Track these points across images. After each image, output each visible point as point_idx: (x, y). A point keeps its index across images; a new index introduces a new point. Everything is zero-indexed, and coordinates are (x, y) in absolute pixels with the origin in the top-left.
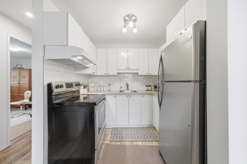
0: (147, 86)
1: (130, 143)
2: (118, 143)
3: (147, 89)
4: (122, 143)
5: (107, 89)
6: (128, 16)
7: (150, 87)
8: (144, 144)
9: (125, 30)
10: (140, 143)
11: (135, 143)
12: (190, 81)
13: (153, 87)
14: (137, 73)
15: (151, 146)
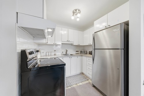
0: (76, 51)
1: (76, 85)
2: (69, 88)
3: (76, 53)
4: (71, 86)
5: (53, 54)
6: (76, 10)
7: (78, 52)
8: (83, 84)
9: (73, 18)
10: (81, 84)
11: (78, 85)
12: (118, 49)
13: (80, 52)
14: (73, 44)
15: (87, 84)
